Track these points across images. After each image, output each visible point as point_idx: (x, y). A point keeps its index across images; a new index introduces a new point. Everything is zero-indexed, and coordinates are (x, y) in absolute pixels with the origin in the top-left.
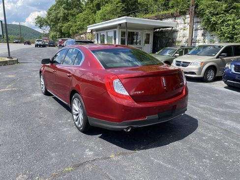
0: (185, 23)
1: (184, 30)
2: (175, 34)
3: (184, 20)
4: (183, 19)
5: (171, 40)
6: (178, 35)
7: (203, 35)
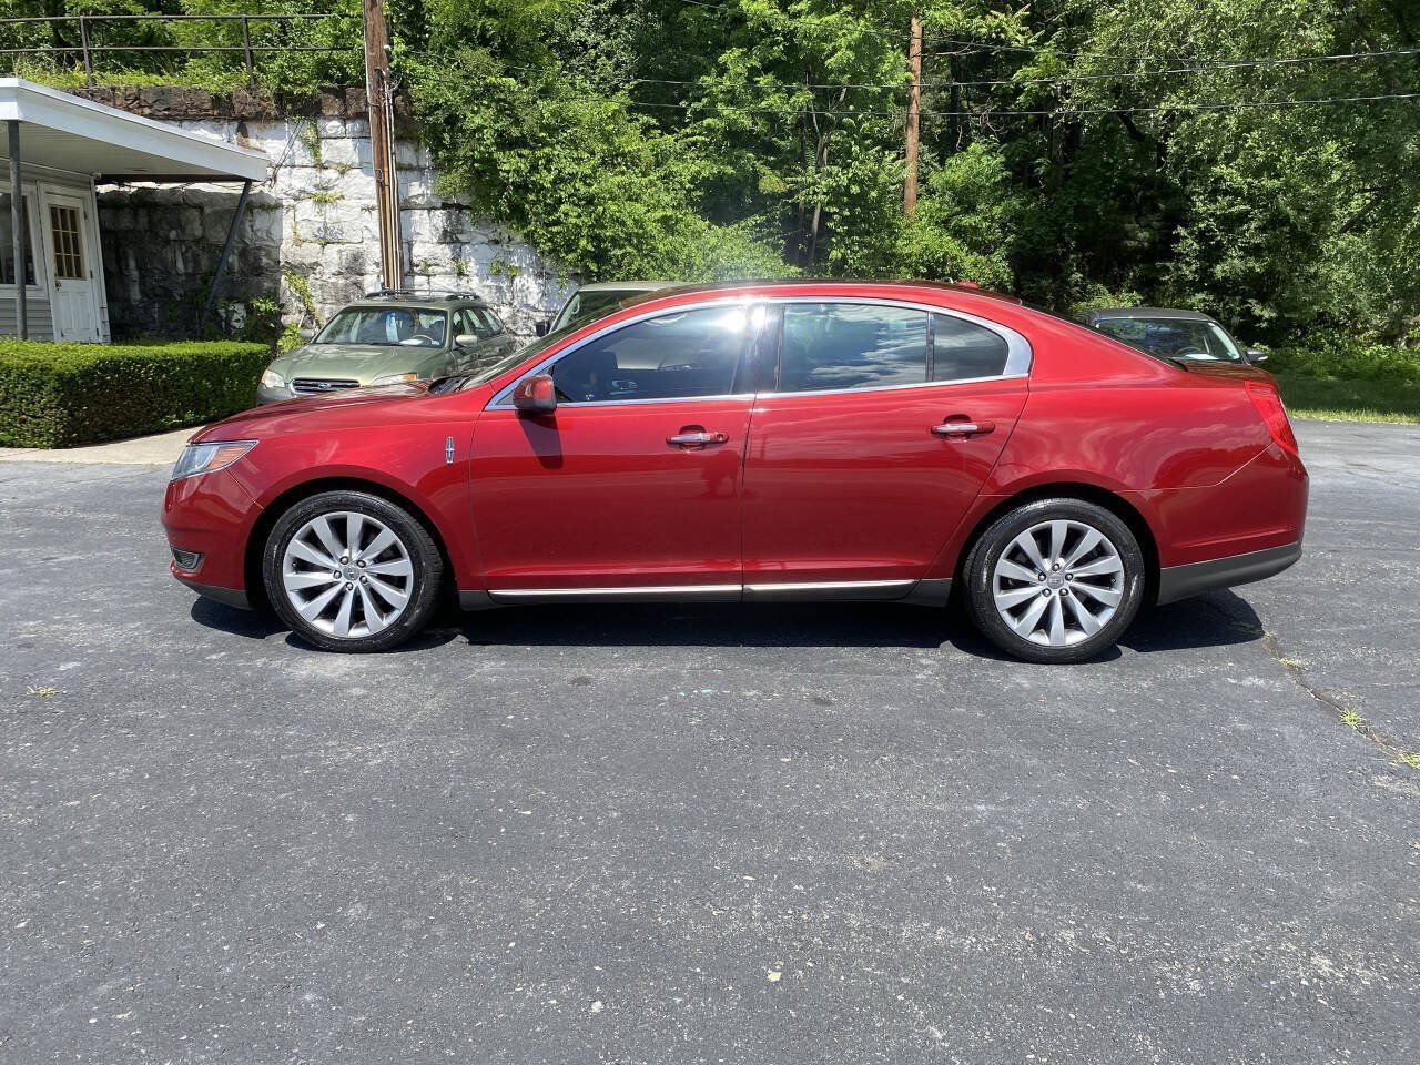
0: (321, 167)
1: (322, 202)
2: (261, 221)
3: (314, 147)
4: (305, 141)
5: (233, 259)
6: (287, 232)
7: (449, 237)
